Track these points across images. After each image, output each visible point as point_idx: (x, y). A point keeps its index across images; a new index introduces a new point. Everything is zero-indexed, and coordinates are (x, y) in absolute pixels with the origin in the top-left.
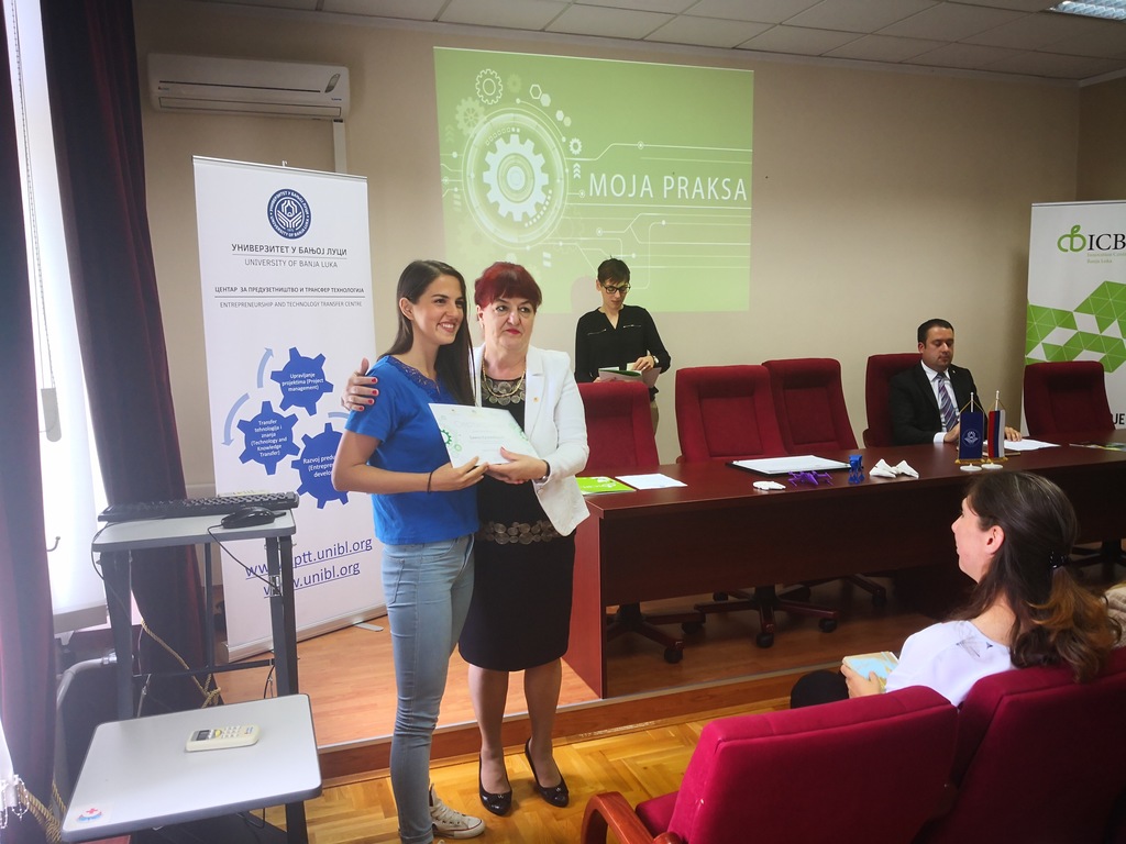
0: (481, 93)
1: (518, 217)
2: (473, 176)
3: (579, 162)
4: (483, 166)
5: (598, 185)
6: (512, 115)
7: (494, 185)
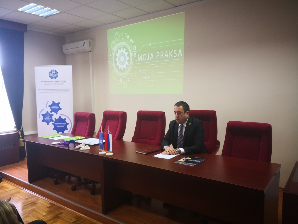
0: (116, 39)
1: (122, 69)
2: (114, 60)
3: (135, 52)
4: (116, 57)
5: (140, 58)
6: (121, 43)
7: (118, 62)
